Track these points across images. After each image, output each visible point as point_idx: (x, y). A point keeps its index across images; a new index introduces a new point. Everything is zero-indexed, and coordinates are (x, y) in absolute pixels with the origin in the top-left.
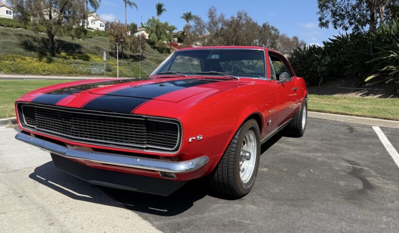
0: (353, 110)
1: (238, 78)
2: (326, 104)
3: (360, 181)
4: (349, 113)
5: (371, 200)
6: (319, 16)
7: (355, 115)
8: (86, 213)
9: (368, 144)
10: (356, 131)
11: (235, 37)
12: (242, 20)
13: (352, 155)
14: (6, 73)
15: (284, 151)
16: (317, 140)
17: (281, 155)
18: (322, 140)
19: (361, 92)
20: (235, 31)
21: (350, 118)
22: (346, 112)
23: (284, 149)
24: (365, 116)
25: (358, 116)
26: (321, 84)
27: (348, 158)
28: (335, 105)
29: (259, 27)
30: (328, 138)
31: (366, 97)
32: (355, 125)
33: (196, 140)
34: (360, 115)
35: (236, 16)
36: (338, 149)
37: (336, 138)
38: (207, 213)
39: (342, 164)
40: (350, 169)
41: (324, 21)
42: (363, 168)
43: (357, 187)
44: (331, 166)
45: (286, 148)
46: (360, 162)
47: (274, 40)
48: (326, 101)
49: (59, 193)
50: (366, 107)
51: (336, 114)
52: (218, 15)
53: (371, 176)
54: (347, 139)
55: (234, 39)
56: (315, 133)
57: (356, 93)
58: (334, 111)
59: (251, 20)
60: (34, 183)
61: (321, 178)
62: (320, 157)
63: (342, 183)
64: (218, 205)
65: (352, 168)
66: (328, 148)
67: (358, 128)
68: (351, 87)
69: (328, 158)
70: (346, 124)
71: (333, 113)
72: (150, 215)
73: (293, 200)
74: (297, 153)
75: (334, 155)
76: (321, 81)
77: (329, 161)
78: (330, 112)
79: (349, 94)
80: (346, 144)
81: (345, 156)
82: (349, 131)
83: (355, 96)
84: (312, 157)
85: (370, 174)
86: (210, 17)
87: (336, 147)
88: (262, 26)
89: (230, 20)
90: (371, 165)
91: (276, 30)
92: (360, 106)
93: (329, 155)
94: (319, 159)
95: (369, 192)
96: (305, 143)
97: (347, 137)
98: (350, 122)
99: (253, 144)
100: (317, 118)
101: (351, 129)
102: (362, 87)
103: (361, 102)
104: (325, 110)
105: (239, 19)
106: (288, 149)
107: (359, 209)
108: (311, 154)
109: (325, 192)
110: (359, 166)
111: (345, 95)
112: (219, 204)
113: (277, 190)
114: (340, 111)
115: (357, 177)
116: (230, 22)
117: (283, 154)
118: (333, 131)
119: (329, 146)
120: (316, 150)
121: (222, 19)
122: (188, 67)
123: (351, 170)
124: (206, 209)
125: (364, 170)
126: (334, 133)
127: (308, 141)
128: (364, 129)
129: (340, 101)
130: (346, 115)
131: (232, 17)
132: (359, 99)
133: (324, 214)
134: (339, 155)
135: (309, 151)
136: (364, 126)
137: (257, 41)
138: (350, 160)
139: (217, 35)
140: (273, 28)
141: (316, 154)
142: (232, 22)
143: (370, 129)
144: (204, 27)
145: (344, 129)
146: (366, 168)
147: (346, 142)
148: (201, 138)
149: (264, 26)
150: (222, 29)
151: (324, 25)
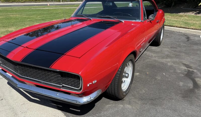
0: (190, 25)
1: (123, 22)
2: (175, 21)
3: (192, 82)
4: (188, 27)
5: (197, 98)
7: (191, 29)
8: (36, 112)
9: (197, 50)
10: (191, 40)
13: (187, 60)
14: (2, 2)
15: (149, 58)
16: (168, 48)
17: (147, 62)
18: (171, 48)
19: (196, 12)
21: (188, 30)
22: (186, 27)
23: (149, 56)
24: (197, 30)
25: (192, 29)
26: (173, 7)
27: (185, 63)
28: (180, 21)
30: (175, 46)
31: (198, 15)
32: (190, 35)
33: (93, 84)
34: (194, 28)
36: (180, 55)
37: (180, 46)
38: (103, 112)
39: (181, 67)
40: (186, 71)
42: (194, 70)
43: (190, 87)
44: (175, 70)
45: (150, 55)
46: (192, 65)
48: (175, 18)
49: (22, 97)
50: (197, 23)
51: (180, 28)
53: (198, 77)
54: (185, 46)
56: (167, 42)
57: (192, 12)
58: (179, 26)
60: (10, 88)
61: (169, 79)
62: (169, 62)
63: (181, 84)
64: (109, 106)
65: (187, 71)
66: (174, 54)
67: (192, 38)
68: (190, 8)
69: (174, 62)
70: (186, 34)
71: (179, 27)
72: (71, 114)
73: (152, 100)
74: (157, 60)
75: (177, 60)
76: (173, 4)
77: (174, 65)
78: (177, 27)
79: (188, 13)
80: (185, 50)
81: (184, 61)
82: (187, 40)
83: (192, 14)
84: (165, 62)
85: (198, 75)
87: (179, 54)
90: (198, 68)
92: (194, 22)
93: (175, 60)
94: (169, 64)
95: (196, 90)
96: (162, 51)
97: (186, 45)
98: (188, 33)
99: (131, 69)
100: (169, 30)
101: (188, 38)
102: (196, 8)
103: (195, 19)
104: (174, 25)
106: (152, 56)
107: (190, 106)
108: (164, 60)
109: (171, 91)
110: (192, 68)
111: (186, 14)
112: (110, 104)
113: (144, 91)
114: (182, 26)
115: (190, 78)
117: (148, 60)
118: (177, 40)
119: (175, 53)
120: (168, 56)
123: (186, 73)
124: (102, 109)
125: (194, 72)
126: (178, 42)
127: (163, 49)
128: (196, 38)
129: (183, 18)
130: (186, 28)
132: (194, 17)
133: (170, 111)
134: (180, 60)
135: (163, 58)
136: (195, 36)
138: (187, 64)
141: (167, 60)
143: (199, 38)
145: (184, 38)
146: (195, 71)
147: (184, 49)
148: (96, 82)
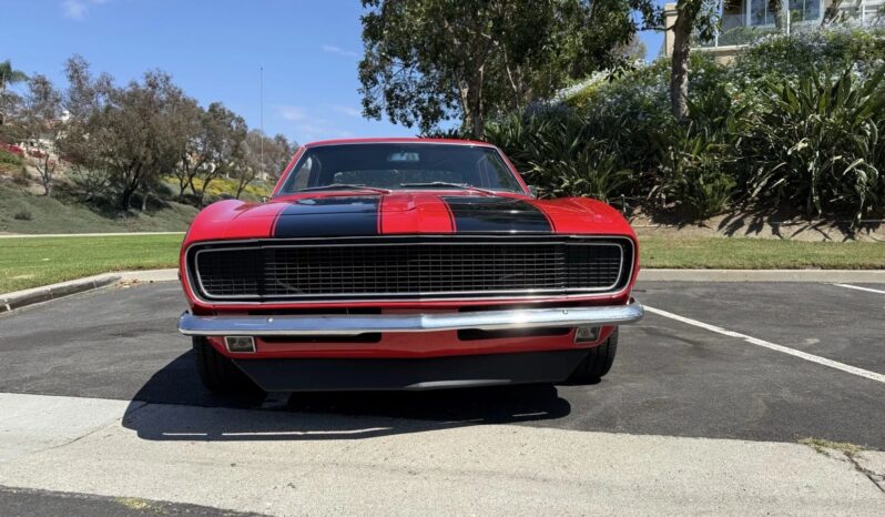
6: (363, 96)
11: (147, 130)
12: (157, 92)
20: (144, 114)
29: (201, 110)
35: (142, 84)
41: (371, 106)
47: (238, 142)
52: (94, 75)
55: (144, 135)
59: (180, 93)
86: (72, 77)
88: (207, 109)
89: (130, 89)
91: (240, 120)
105: (150, 89)
116: (129, 94)
121: (105, 87)
122: (15, 199)
131: (131, 85)
137: (198, 140)
139: (94, 124)
140: (231, 115)
142: (134, 95)
144: (58, 101)
149: (213, 108)
150: (108, 108)
151: (372, 113)
